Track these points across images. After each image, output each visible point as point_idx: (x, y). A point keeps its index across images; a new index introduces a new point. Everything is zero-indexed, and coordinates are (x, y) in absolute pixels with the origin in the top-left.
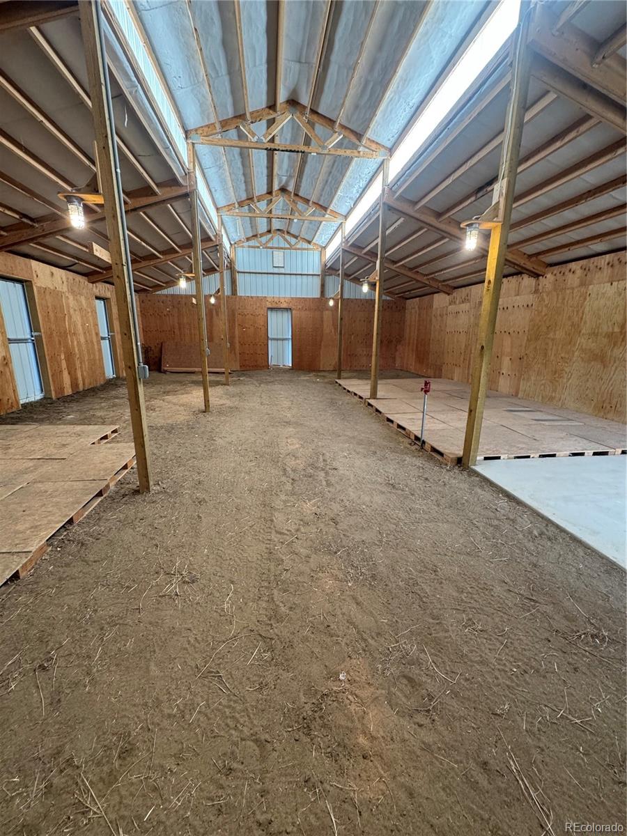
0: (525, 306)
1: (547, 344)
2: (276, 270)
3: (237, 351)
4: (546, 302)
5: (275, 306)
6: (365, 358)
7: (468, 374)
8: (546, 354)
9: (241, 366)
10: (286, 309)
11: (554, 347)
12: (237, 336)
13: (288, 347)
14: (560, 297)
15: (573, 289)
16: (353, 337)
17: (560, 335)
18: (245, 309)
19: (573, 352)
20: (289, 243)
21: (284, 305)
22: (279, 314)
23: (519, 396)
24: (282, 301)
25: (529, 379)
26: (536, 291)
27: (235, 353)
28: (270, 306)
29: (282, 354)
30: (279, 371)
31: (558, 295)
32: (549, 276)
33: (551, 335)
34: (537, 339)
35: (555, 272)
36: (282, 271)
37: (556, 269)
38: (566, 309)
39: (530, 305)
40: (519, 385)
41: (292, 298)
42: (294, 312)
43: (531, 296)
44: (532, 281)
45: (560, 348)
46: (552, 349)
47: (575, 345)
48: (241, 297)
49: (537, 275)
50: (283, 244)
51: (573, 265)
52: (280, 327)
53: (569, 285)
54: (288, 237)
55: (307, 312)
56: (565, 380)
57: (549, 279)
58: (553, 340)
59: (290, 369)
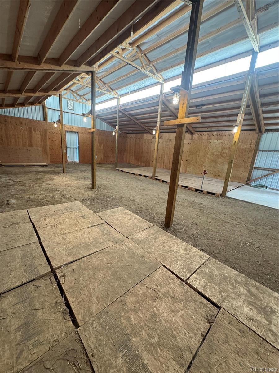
0: (188, 143)
1: (197, 156)
2: (69, 111)
3: (49, 154)
4: (196, 143)
5: (70, 130)
6: (112, 158)
7: (163, 165)
8: (196, 160)
9: (51, 162)
10: (75, 132)
11: (199, 157)
12: (48, 144)
13: (77, 152)
14: (201, 142)
15: (205, 140)
16: (107, 148)
17: (201, 154)
18: (53, 129)
19: (206, 159)
20: (76, 98)
21: (75, 130)
22: (72, 134)
23: (187, 173)
24: (74, 128)
25: (190, 167)
26: (192, 139)
27: (47, 155)
28: (67, 130)
29: (74, 156)
30: (73, 164)
31: (200, 141)
32: (196, 135)
33: (198, 154)
34: (193, 154)
35: (198, 134)
36: (73, 112)
37: (199, 133)
38: (203, 146)
39: (189, 143)
40: (186, 169)
41: (79, 127)
42: (80, 134)
43: (190, 140)
44: (190, 136)
45: (201, 158)
46: (198, 158)
47: (206, 157)
48: (50, 122)
49: (192, 134)
50: (72, 98)
51: (204, 133)
52: (72, 141)
53: (203, 139)
54: (75, 95)
55: (87, 135)
56: (203, 168)
57: (196, 136)
58: (199, 155)
59: (79, 163)
